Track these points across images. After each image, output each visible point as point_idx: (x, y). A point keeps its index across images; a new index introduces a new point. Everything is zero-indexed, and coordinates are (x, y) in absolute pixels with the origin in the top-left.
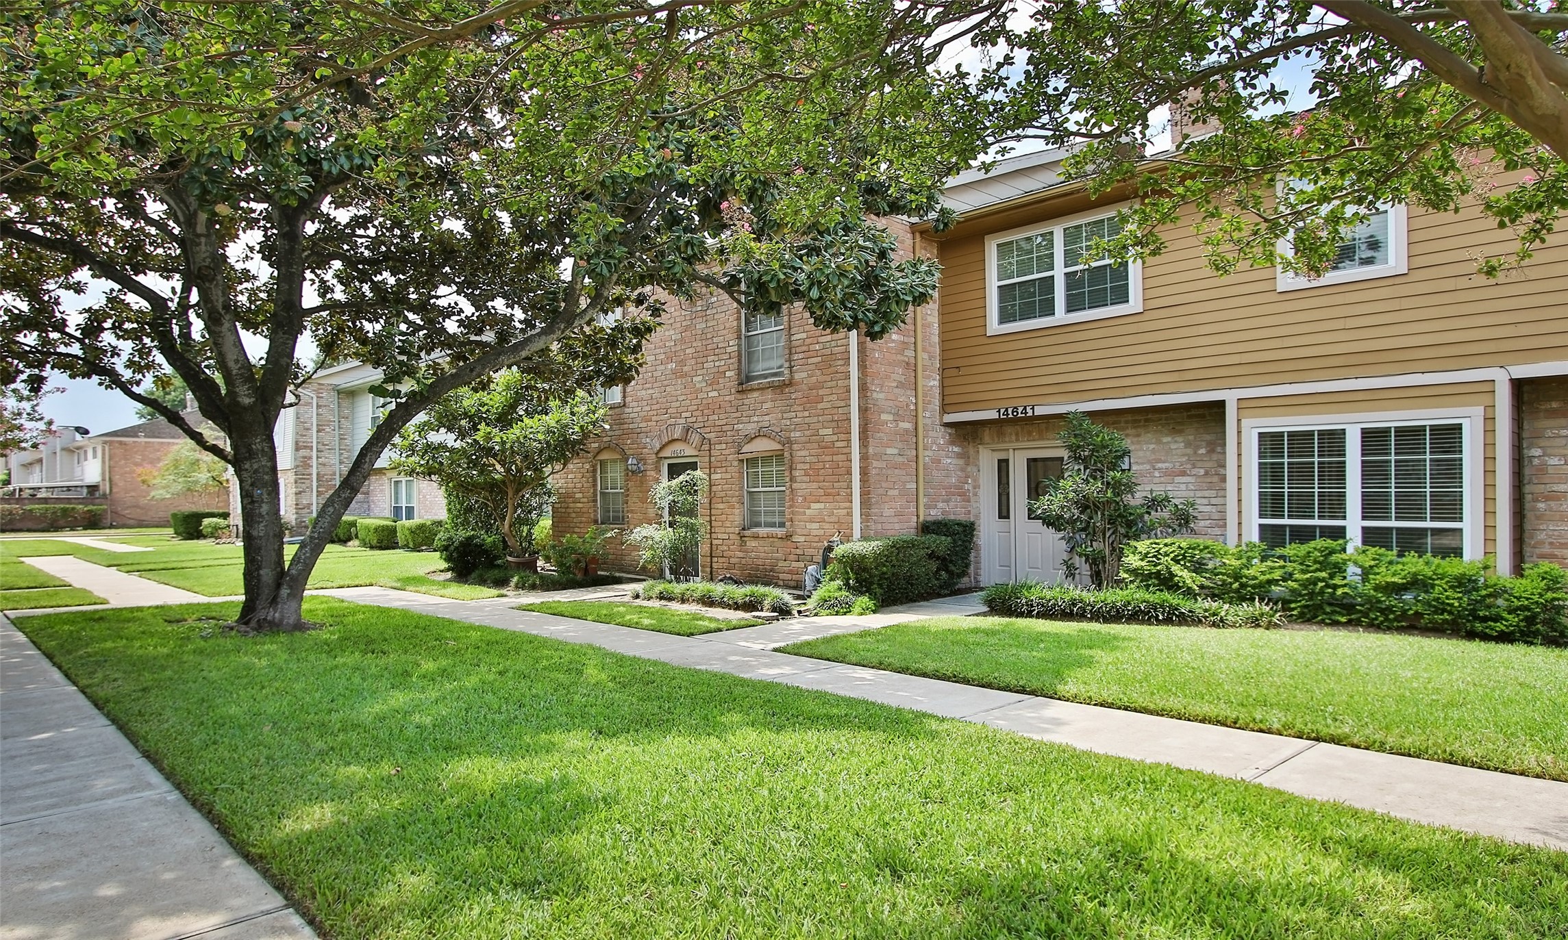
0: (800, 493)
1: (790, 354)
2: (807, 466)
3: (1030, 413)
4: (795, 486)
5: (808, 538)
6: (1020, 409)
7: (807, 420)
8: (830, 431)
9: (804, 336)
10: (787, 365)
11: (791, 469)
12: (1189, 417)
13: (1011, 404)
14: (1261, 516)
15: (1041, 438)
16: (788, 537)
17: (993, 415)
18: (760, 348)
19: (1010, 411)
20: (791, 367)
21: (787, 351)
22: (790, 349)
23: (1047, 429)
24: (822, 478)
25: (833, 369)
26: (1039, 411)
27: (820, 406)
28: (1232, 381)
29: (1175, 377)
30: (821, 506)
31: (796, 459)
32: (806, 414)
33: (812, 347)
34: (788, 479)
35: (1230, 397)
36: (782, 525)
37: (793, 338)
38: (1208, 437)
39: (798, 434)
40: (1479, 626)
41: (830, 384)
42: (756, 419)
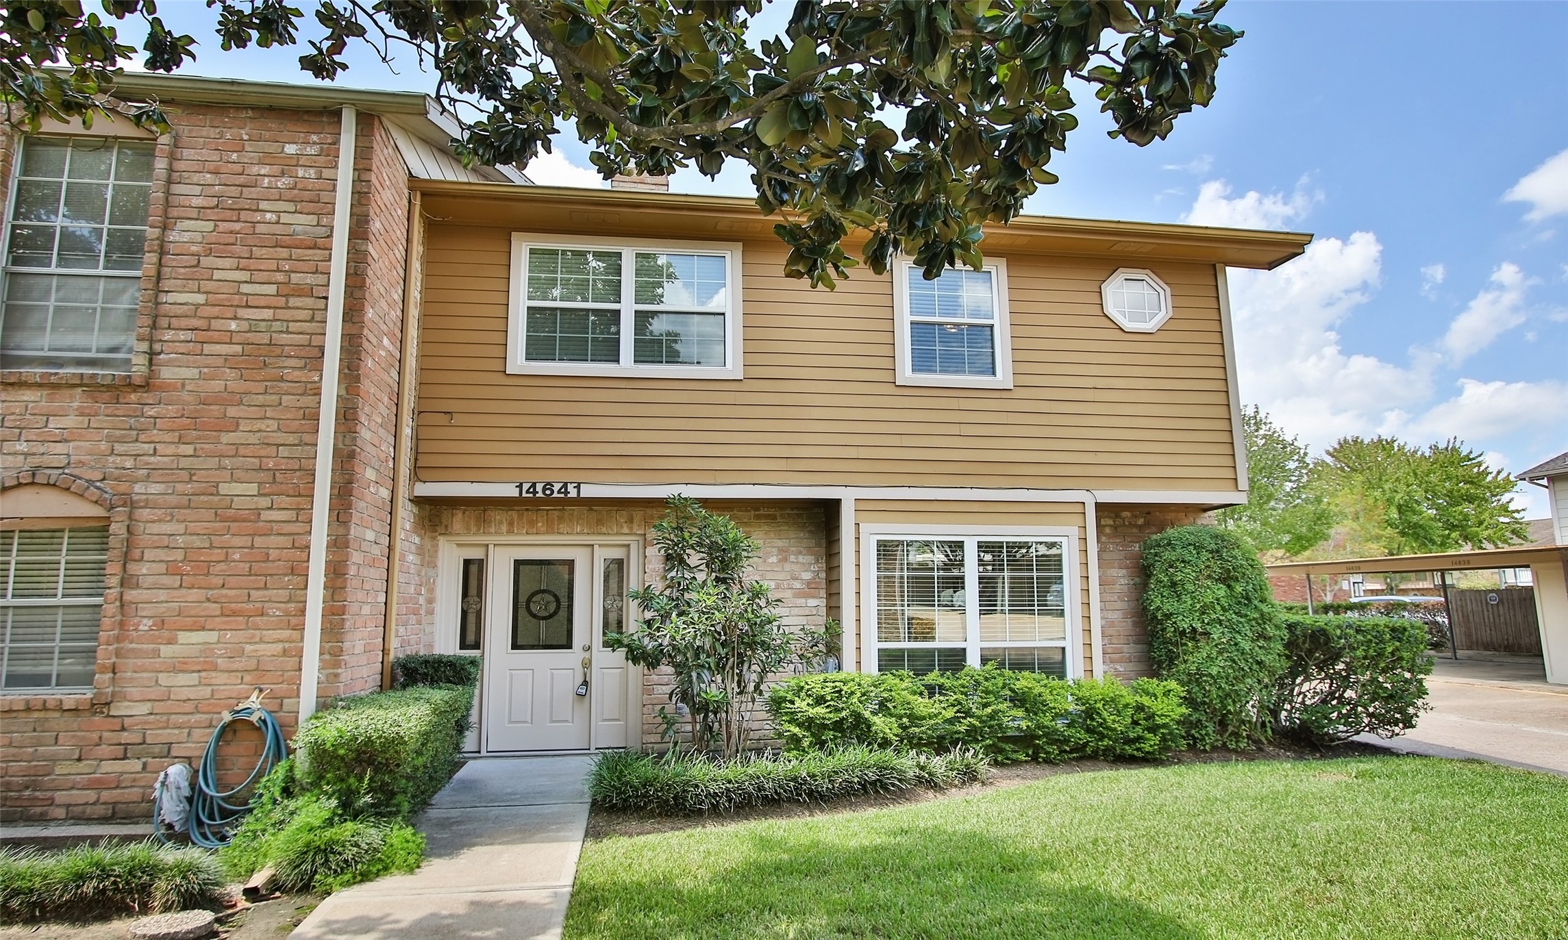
0: (147, 610)
1: (154, 326)
2: (179, 555)
3: (573, 493)
4: (130, 595)
5: (159, 708)
6: (557, 487)
7: (184, 463)
8: (253, 489)
9: (200, 298)
10: (144, 346)
11: (126, 558)
12: (758, 517)
13: (541, 479)
14: (880, 639)
15: (550, 531)
16: (99, 706)
17: (510, 491)
18: (52, 303)
19: (539, 487)
20: (152, 354)
21: (147, 321)
22: (155, 318)
23: (560, 519)
24: (218, 581)
25: (270, 372)
26: (588, 491)
27: (225, 438)
28: (850, 478)
29: (782, 465)
30: (212, 636)
31: (142, 540)
32: (189, 450)
33: (216, 324)
34: (114, 581)
35: (848, 497)
36: (87, 680)
37: (163, 298)
38: (780, 543)
39: (155, 488)
40: (1129, 749)
41: (261, 399)
42: (22, 447)
